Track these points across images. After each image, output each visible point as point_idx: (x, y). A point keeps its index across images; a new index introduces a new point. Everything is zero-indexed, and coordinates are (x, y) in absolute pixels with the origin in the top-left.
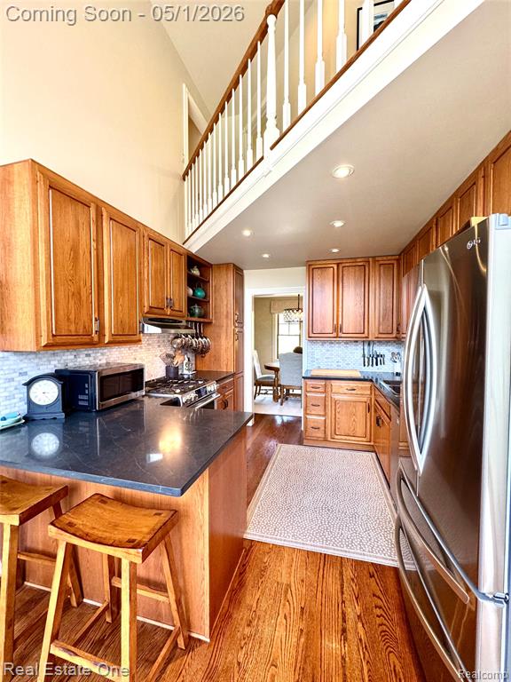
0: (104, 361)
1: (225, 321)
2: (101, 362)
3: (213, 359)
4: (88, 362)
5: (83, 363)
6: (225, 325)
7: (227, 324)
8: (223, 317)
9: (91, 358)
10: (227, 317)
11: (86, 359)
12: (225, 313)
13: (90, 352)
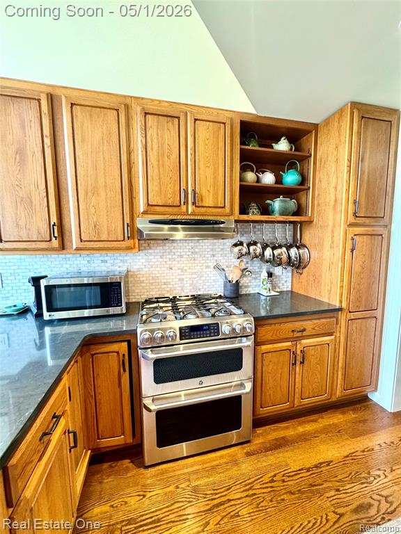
0: (124, 269)
1: (331, 215)
2: (121, 269)
3: (311, 279)
4: (104, 268)
5: (98, 269)
6: (331, 224)
7: (334, 220)
8: (330, 210)
9: (108, 265)
10: (335, 208)
11: (103, 264)
12: (332, 203)
13: (106, 258)
